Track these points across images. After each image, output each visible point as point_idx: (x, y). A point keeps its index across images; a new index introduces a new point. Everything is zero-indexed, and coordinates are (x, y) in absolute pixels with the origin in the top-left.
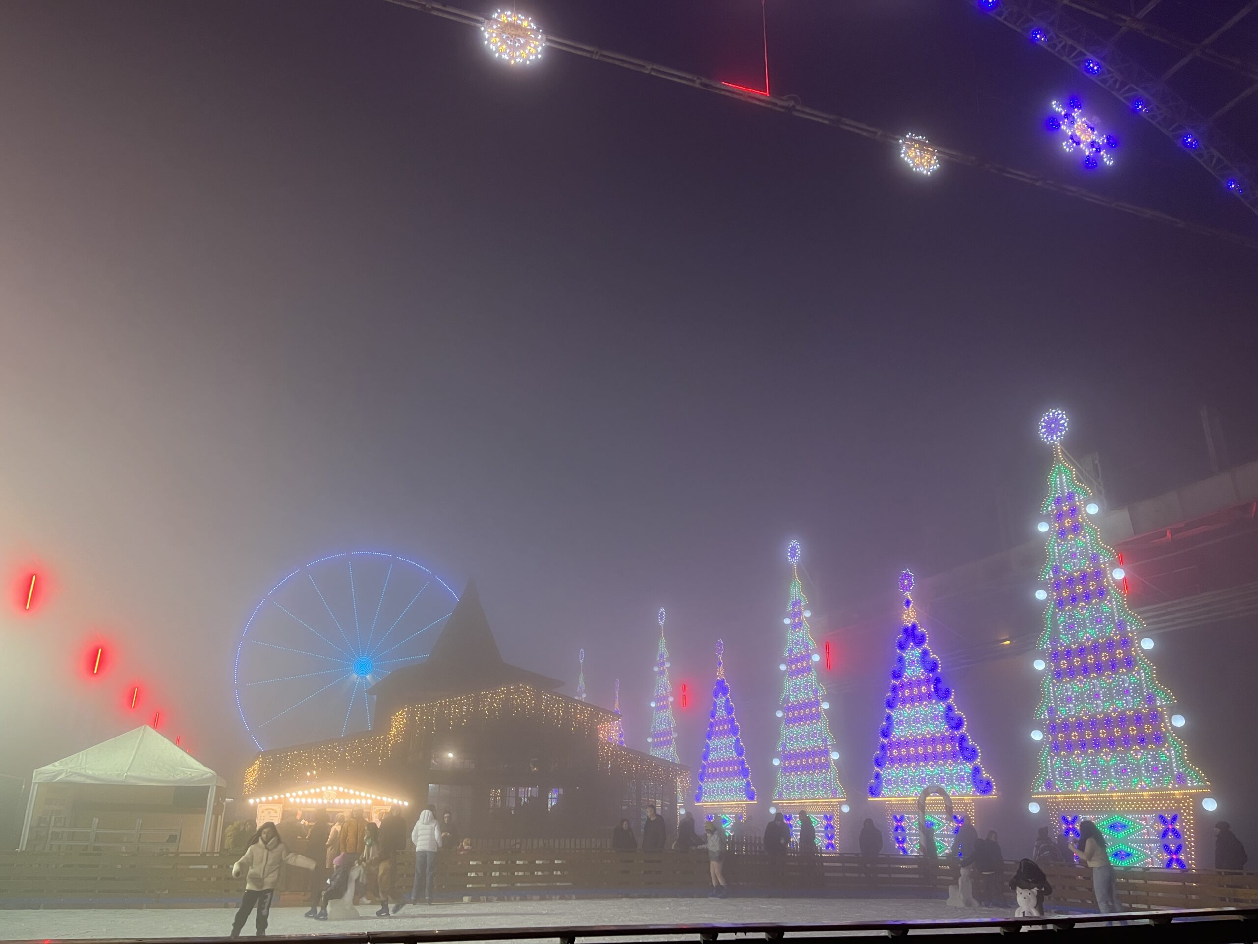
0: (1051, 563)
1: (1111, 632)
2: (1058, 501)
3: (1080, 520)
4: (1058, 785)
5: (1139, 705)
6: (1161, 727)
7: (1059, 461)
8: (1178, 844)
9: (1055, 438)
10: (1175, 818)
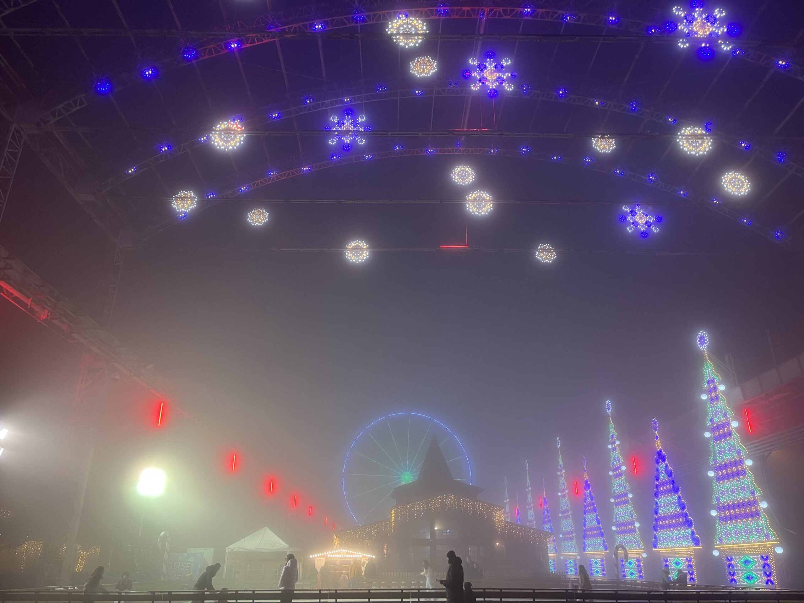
0: (710, 417)
1: (736, 456)
2: (709, 382)
3: (718, 393)
4: (724, 540)
5: (749, 496)
6: (758, 508)
7: (707, 361)
8: (770, 572)
9: (704, 347)
10: (767, 558)
